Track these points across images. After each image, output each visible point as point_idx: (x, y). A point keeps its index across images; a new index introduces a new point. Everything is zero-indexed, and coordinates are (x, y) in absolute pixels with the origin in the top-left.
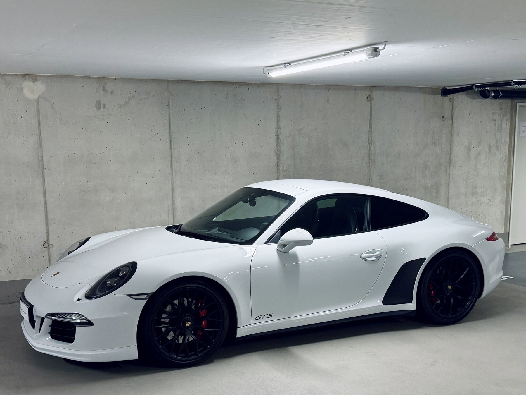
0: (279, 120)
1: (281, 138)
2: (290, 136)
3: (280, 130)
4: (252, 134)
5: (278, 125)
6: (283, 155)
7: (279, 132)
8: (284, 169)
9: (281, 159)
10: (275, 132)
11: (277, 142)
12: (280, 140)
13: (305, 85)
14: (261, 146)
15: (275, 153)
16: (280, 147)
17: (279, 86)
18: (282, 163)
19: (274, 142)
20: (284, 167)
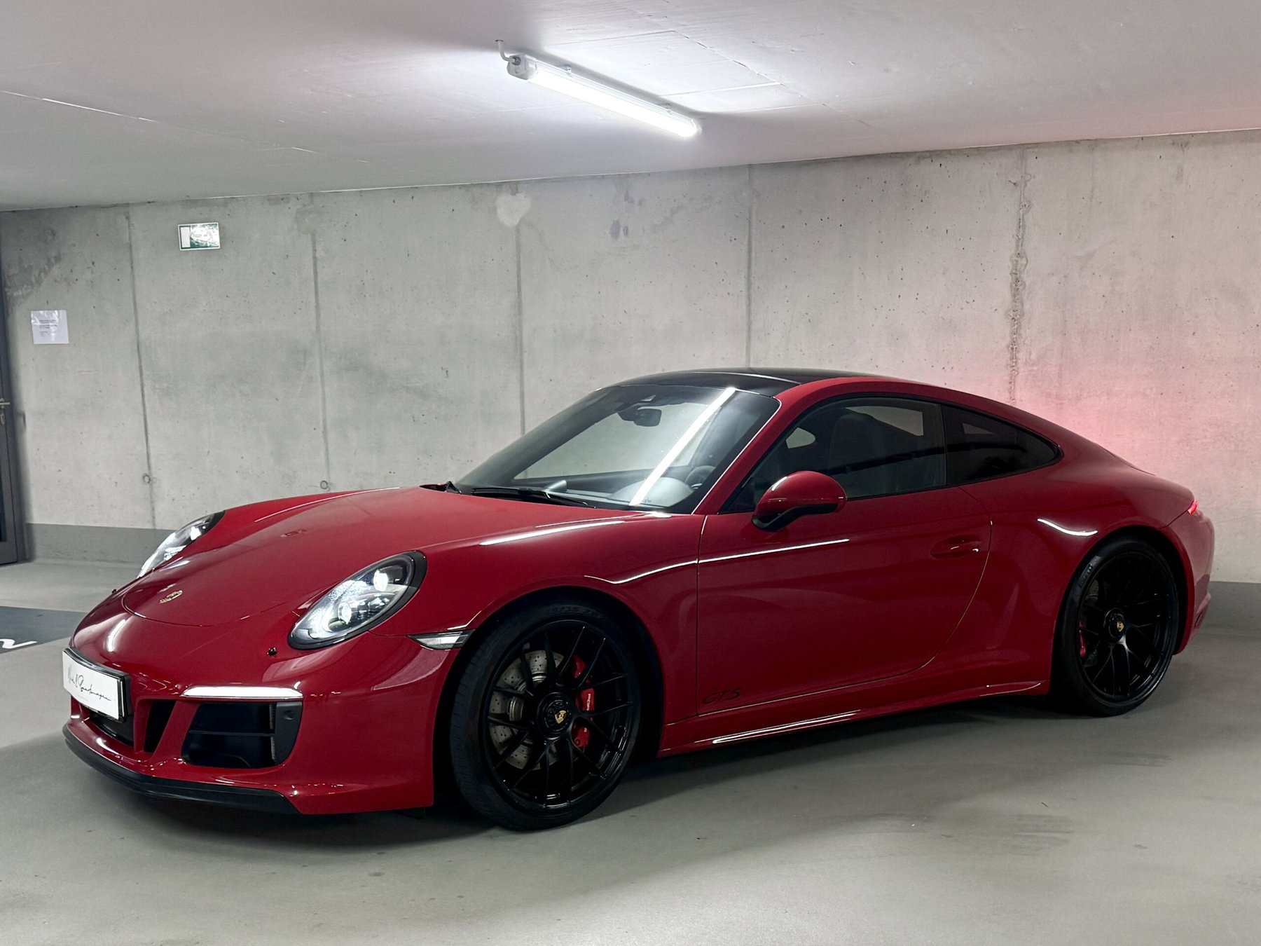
0: (1022, 237)
1: (1025, 279)
2: (1053, 275)
3: (1024, 259)
4: (944, 274)
5: (1020, 248)
6: (1029, 322)
7: (1022, 264)
8: (1030, 358)
9: (1024, 336)
10: (1010, 265)
11: (1015, 290)
12: (1024, 283)
13: (1105, 141)
14: (968, 303)
15: (1008, 318)
16: (1022, 304)
17: (1028, 150)
18: (1026, 342)
19: (1006, 293)
20: (1030, 354)
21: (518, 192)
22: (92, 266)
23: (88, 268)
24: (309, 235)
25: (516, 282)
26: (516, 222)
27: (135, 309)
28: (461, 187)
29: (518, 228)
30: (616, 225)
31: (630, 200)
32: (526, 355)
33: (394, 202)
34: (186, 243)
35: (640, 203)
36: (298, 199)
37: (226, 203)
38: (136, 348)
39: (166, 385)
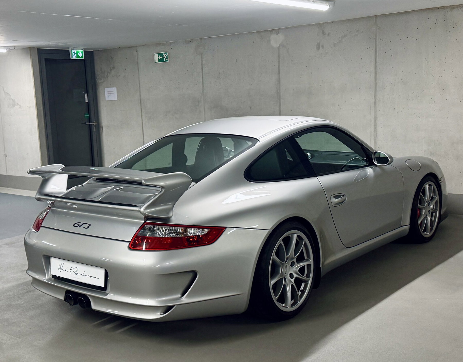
21: (279, 33)
22: (125, 70)
23: (124, 71)
24: (200, 55)
25: (278, 70)
26: (278, 46)
27: (140, 86)
28: (256, 32)
29: (279, 48)
30: (319, 44)
31: (324, 33)
32: (282, 100)
33: (231, 40)
34: (157, 60)
35: (329, 35)
36: (196, 41)
37: (171, 43)
38: (139, 101)
39: (150, 115)
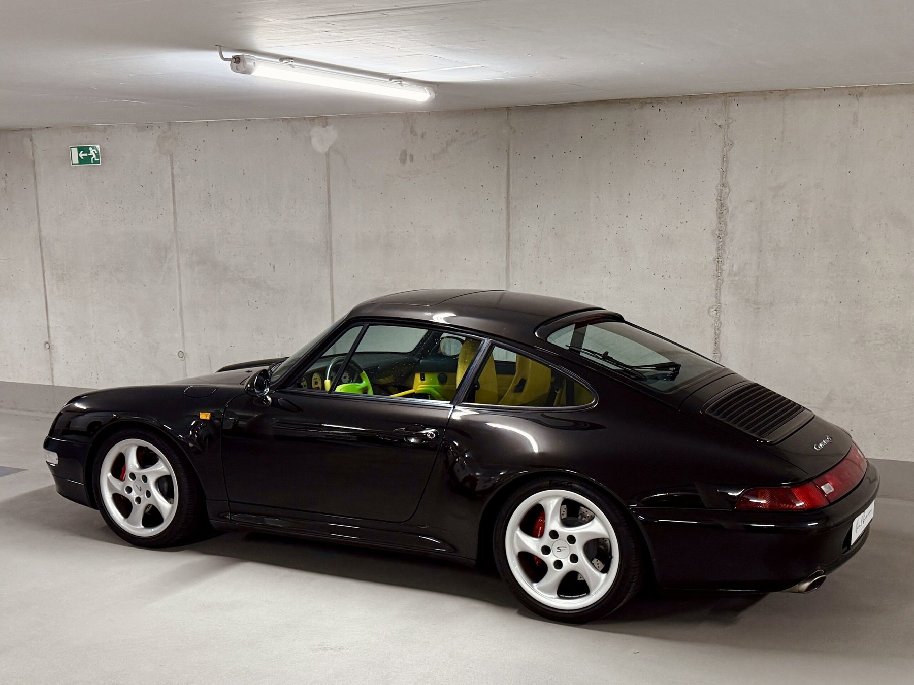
0: (726, 168)
1: (728, 205)
2: (751, 201)
3: (727, 188)
4: (663, 199)
5: (723, 180)
6: (732, 240)
7: (725, 193)
8: (732, 270)
9: (727, 251)
10: (716, 193)
11: (720, 213)
12: (727, 208)
13: (795, 91)
14: (682, 223)
15: (714, 237)
16: (726, 225)
17: (732, 98)
18: (729, 257)
19: (713, 215)
20: (733, 266)
21: (327, 125)
22: (6, 177)
23: (3, 178)
24: (168, 156)
25: (327, 196)
26: (326, 150)
28: (284, 120)
29: (327, 154)
30: (404, 153)
31: (414, 133)
32: (334, 255)
33: (233, 131)
34: (76, 161)
35: (423, 136)
36: (159, 127)
37: (106, 128)
39: (61, 272)
